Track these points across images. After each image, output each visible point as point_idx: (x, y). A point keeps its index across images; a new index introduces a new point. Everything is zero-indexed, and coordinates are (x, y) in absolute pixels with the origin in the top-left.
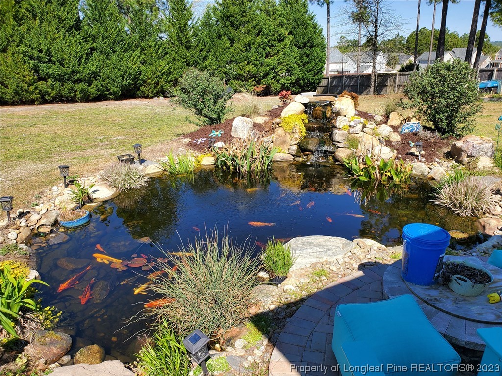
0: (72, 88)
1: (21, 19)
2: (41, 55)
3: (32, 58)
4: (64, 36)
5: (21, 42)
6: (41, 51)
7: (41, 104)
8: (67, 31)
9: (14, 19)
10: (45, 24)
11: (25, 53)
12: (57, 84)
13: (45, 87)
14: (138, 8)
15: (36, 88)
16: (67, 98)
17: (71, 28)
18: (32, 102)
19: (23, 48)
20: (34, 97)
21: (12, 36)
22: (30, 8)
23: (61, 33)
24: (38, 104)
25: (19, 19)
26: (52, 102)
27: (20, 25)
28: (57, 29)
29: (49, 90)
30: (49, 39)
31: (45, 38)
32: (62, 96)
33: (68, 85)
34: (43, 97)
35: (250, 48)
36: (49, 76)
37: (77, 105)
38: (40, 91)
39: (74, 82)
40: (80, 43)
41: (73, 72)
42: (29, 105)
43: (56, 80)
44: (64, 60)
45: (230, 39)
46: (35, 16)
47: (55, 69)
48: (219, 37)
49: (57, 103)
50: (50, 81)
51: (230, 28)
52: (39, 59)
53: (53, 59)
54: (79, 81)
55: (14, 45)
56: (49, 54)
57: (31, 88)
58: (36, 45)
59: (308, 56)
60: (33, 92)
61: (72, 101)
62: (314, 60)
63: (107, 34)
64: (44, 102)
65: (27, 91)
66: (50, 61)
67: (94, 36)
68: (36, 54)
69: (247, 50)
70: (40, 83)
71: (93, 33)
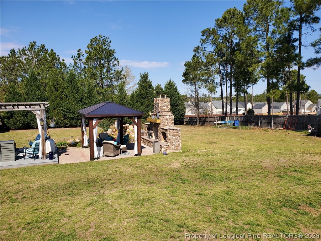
0: (76, 122)
1: (62, 98)
2: (67, 110)
3: (64, 111)
4: (76, 104)
5: (61, 106)
6: (67, 109)
7: (64, 128)
8: (77, 102)
9: (60, 98)
10: (70, 100)
11: (62, 110)
12: (71, 121)
13: (67, 121)
14: (105, 92)
15: (64, 122)
16: (74, 126)
17: (79, 101)
18: (61, 127)
19: (61, 108)
20: (62, 125)
21: (58, 104)
22: (65, 94)
23: (75, 103)
24: (63, 128)
25: (61, 98)
26: (68, 127)
27: (62, 100)
28: (74, 101)
29: (68, 123)
30: (71, 105)
31: (69, 104)
32: (72, 125)
33: (75, 121)
34: (65, 125)
35: (149, 106)
36: (69, 118)
37: (78, 128)
38: (65, 123)
39: (77, 120)
40: (81, 106)
41: (77, 116)
42: (60, 128)
43: (71, 119)
44: (75, 112)
45: (141, 103)
46: (67, 97)
47: (71, 115)
48: (137, 102)
49: (70, 127)
50: (69, 119)
51: (142, 99)
52: (66, 112)
53: (71, 112)
54: (79, 119)
55: (58, 107)
56: (70, 110)
57: (62, 122)
58: (66, 107)
59: (176, 109)
60: (62, 124)
61: (76, 127)
62: (179, 111)
63: (91, 103)
64: (65, 127)
65: (60, 123)
66: (70, 112)
67: (87, 103)
68: (65, 110)
69: (148, 107)
70: (65, 120)
71: (87, 102)
